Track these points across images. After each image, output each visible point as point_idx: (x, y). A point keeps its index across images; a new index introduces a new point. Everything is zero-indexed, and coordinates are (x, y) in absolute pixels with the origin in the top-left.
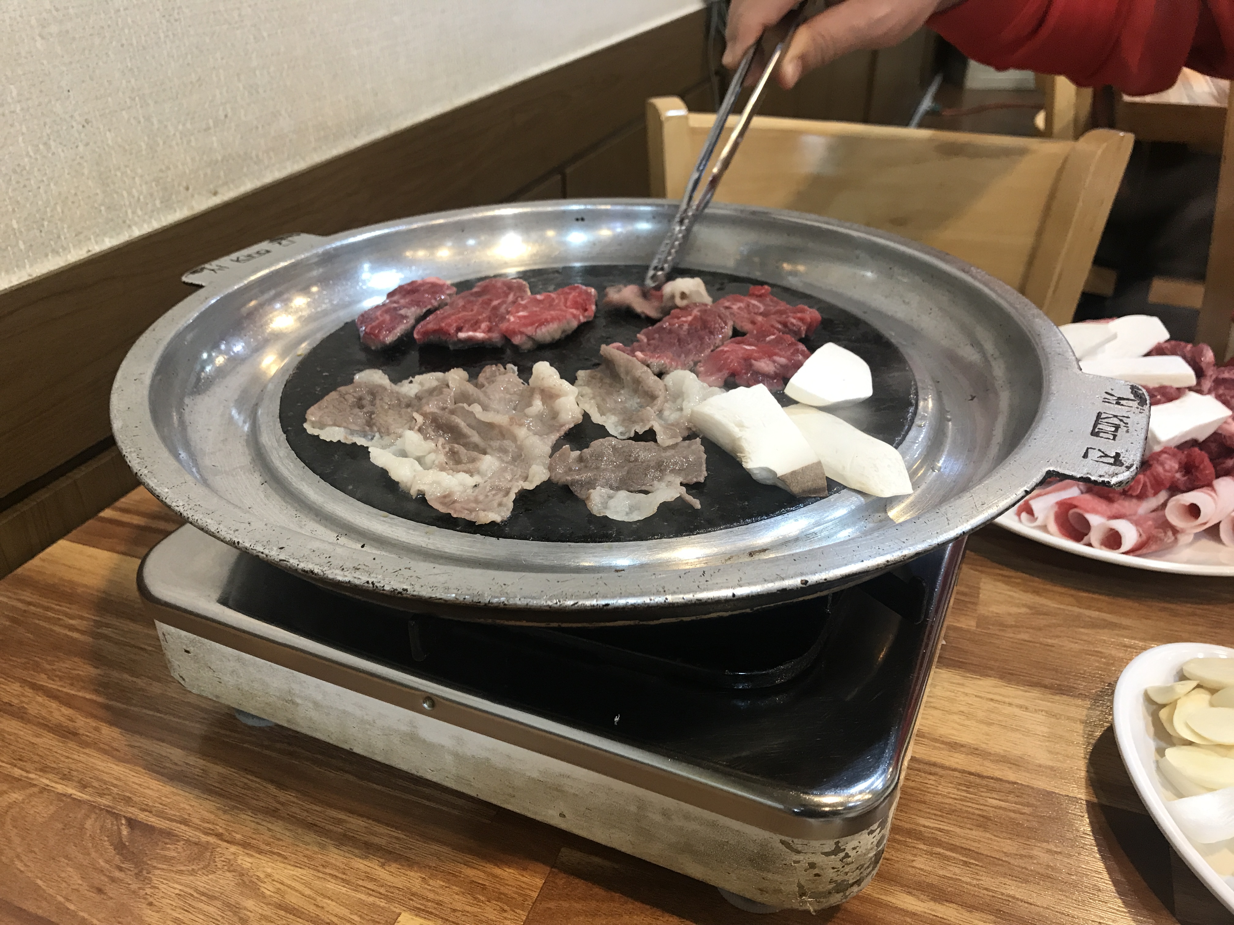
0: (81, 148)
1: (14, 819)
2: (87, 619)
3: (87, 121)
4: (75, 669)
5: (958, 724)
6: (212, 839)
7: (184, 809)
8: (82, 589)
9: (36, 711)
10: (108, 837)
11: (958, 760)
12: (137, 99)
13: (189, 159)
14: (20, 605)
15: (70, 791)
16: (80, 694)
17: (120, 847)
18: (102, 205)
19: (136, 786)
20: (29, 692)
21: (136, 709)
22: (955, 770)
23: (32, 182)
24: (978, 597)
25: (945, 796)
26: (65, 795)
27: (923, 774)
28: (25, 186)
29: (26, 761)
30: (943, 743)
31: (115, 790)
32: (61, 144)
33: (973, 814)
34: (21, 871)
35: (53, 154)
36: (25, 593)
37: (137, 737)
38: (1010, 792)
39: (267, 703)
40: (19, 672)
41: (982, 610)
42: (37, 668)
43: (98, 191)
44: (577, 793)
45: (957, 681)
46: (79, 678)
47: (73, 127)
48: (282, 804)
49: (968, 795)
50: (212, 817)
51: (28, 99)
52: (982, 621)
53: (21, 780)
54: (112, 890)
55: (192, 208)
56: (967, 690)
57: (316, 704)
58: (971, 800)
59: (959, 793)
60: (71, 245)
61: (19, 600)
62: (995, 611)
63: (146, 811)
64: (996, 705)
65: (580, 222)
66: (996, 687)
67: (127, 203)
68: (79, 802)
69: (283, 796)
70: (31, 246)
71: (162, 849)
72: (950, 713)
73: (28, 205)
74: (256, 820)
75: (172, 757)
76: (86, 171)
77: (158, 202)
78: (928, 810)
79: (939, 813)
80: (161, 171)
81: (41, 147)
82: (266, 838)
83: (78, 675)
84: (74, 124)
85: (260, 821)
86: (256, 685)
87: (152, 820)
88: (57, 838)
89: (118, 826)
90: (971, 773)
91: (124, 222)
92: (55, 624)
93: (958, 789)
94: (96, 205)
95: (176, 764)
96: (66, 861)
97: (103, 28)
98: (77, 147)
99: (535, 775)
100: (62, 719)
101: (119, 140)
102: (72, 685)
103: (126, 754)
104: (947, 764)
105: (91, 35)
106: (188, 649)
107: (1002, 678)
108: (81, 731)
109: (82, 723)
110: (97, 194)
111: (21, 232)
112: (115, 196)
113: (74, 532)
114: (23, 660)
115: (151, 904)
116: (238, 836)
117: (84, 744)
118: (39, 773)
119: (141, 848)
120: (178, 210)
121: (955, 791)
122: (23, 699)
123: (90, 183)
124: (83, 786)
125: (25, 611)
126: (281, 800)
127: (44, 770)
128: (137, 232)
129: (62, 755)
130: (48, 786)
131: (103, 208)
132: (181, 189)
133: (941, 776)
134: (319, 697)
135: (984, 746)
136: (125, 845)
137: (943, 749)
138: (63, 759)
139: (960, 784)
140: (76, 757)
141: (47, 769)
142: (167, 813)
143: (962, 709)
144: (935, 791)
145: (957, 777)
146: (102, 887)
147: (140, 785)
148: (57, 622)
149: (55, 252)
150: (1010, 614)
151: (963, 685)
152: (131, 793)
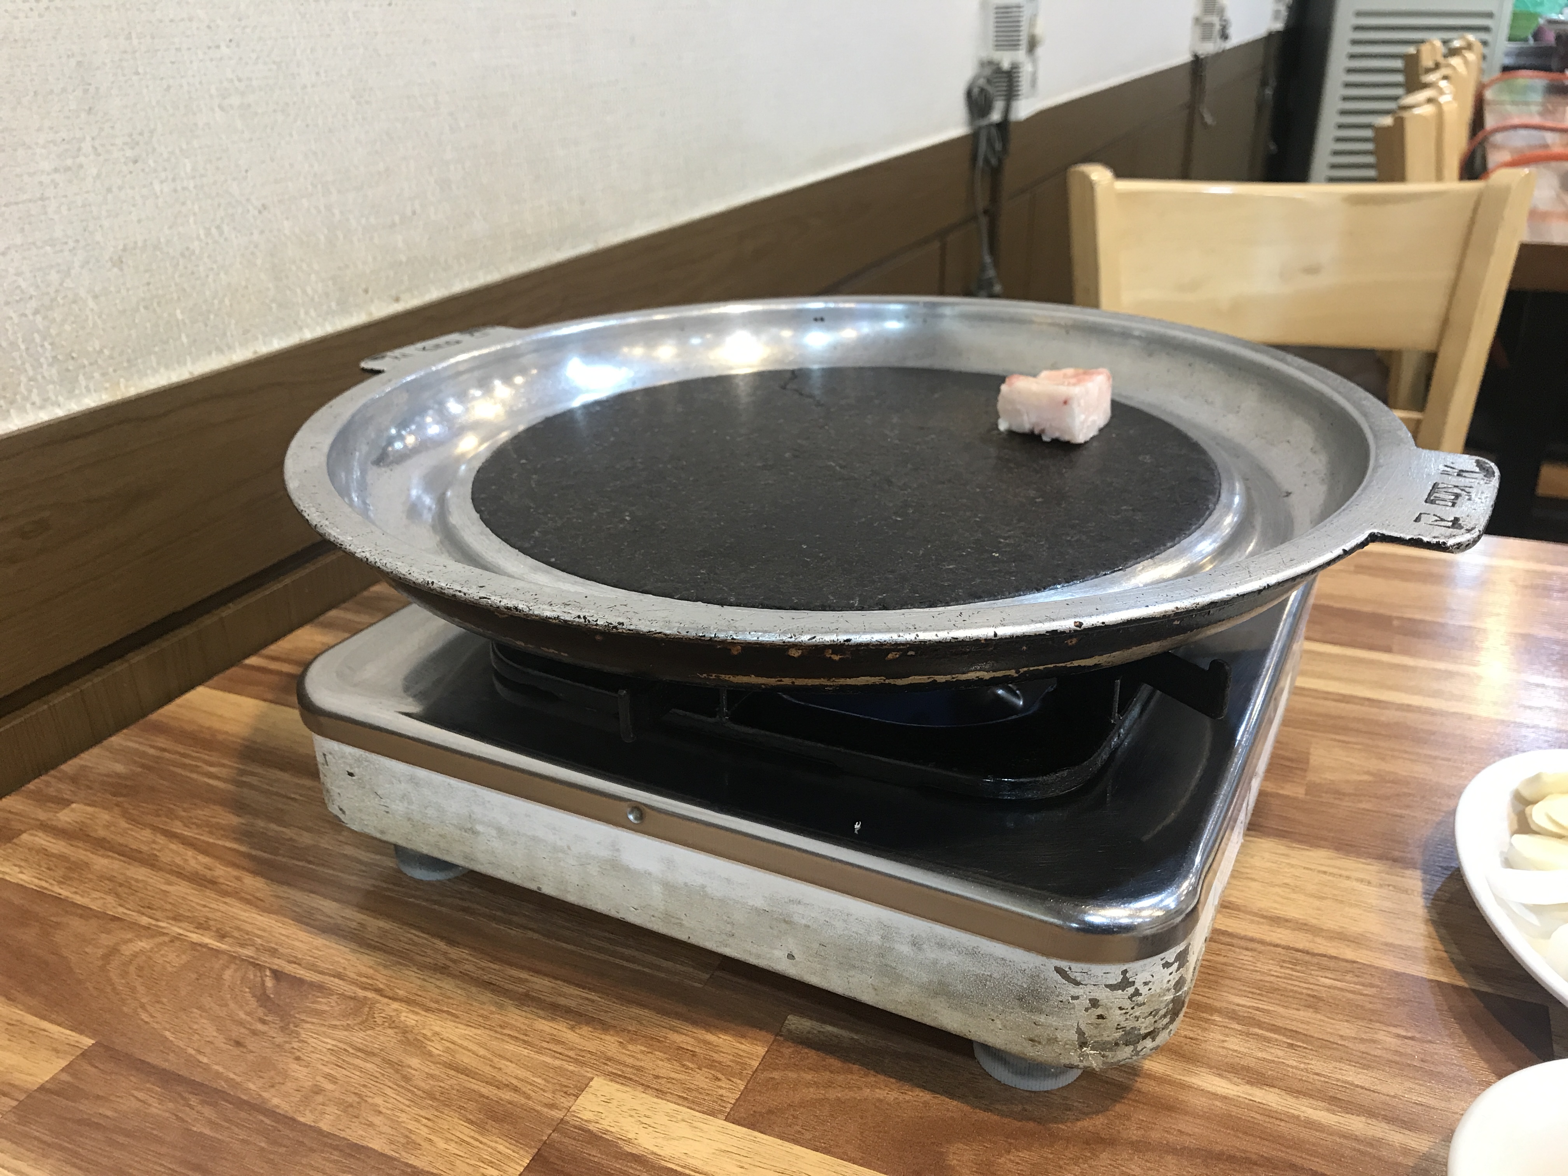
0: (256, 237)
1: (140, 968)
2: (231, 767)
3: (264, 207)
4: (215, 817)
5: (1282, 897)
6: (370, 995)
7: (338, 962)
8: (224, 736)
9: (169, 859)
10: (249, 988)
11: (1281, 936)
12: (319, 186)
13: (370, 259)
14: (152, 751)
15: (207, 940)
16: (220, 842)
17: (263, 999)
18: (273, 301)
19: (283, 938)
20: (161, 840)
21: (284, 860)
22: (1277, 946)
23: (201, 268)
24: (1308, 763)
25: (1264, 973)
26: (200, 945)
27: (1237, 950)
28: (193, 273)
29: (155, 910)
30: (1264, 917)
31: (259, 941)
32: (234, 229)
33: (1301, 993)
34: (146, 1022)
35: (226, 239)
36: (158, 739)
37: (285, 888)
38: (1347, 972)
39: (440, 835)
40: (149, 819)
41: (1312, 777)
42: (171, 814)
43: (270, 285)
44: (809, 924)
45: (1281, 852)
46: (219, 827)
47: (248, 211)
48: (454, 961)
49: (1294, 973)
50: (371, 971)
51: (202, 176)
52: (1313, 789)
53: (149, 928)
54: (251, 1043)
55: (371, 314)
56: (1293, 861)
57: (500, 830)
58: (1298, 979)
59: (1282, 970)
60: (237, 344)
61: (152, 747)
62: (1329, 777)
63: (295, 963)
64: (1330, 878)
65: (819, 323)
66: (1332, 859)
67: (300, 301)
68: (217, 952)
69: (455, 953)
70: (195, 341)
71: (313, 1003)
72: (1272, 885)
73: (195, 295)
74: (422, 977)
75: (325, 910)
76: (259, 262)
77: (333, 305)
78: (1244, 988)
79: (1258, 992)
80: (339, 268)
81: (214, 231)
82: (434, 996)
83: (218, 823)
84: (250, 208)
85: (426, 978)
86: (430, 812)
87: (302, 972)
88: (190, 988)
89: (261, 977)
90: (1297, 950)
91: (295, 322)
92: (192, 771)
93: (1282, 967)
94: (267, 301)
95: (330, 917)
96: (199, 1012)
97: (287, 104)
98: (252, 234)
99: (760, 903)
100: (199, 867)
101: (297, 230)
102: (211, 833)
103: (272, 906)
104: (1268, 939)
105: (275, 111)
106: (351, 771)
107: (1338, 849)
108: (221, 880)
109: (221, 871)
110: (268, 289)
111: (185, 324)
112: (288, 292)
113: (216, 678)
114: (155, 807)
115: (298, 1059)
116: (401, 993)
117: (225, 893)
118: (170, 921)
119: (288, 1000)
120: (355, 314)
121: (1278, 968)
122: (154, 846)
123: (263, 276)
124: (222, 936)
125: (158, 757)
126: (451, 956)
127: (177, 918)
128: (308, 335)
129: (198, 904)
130: (181, 934)
131: (274, 305)
132: (360, 291)
133: (1260, 953)
134: (504, 821)
135: (1314, 922)
136: (269, 997)
137: (1262, 923)
138: (198, 907)
139: (1284, 961)
140: (212, 906)
141: (181, 918)
142: (317, 966)
143: (1286, 881)
144: (1252, 968)
145: (1279, 954)
146: (242, 1041)
147: (288, 937)
148: (194, 769)
149: (219, 350)
150: (1347, 782)
151: (1287, 855)
152: (276, 944)
